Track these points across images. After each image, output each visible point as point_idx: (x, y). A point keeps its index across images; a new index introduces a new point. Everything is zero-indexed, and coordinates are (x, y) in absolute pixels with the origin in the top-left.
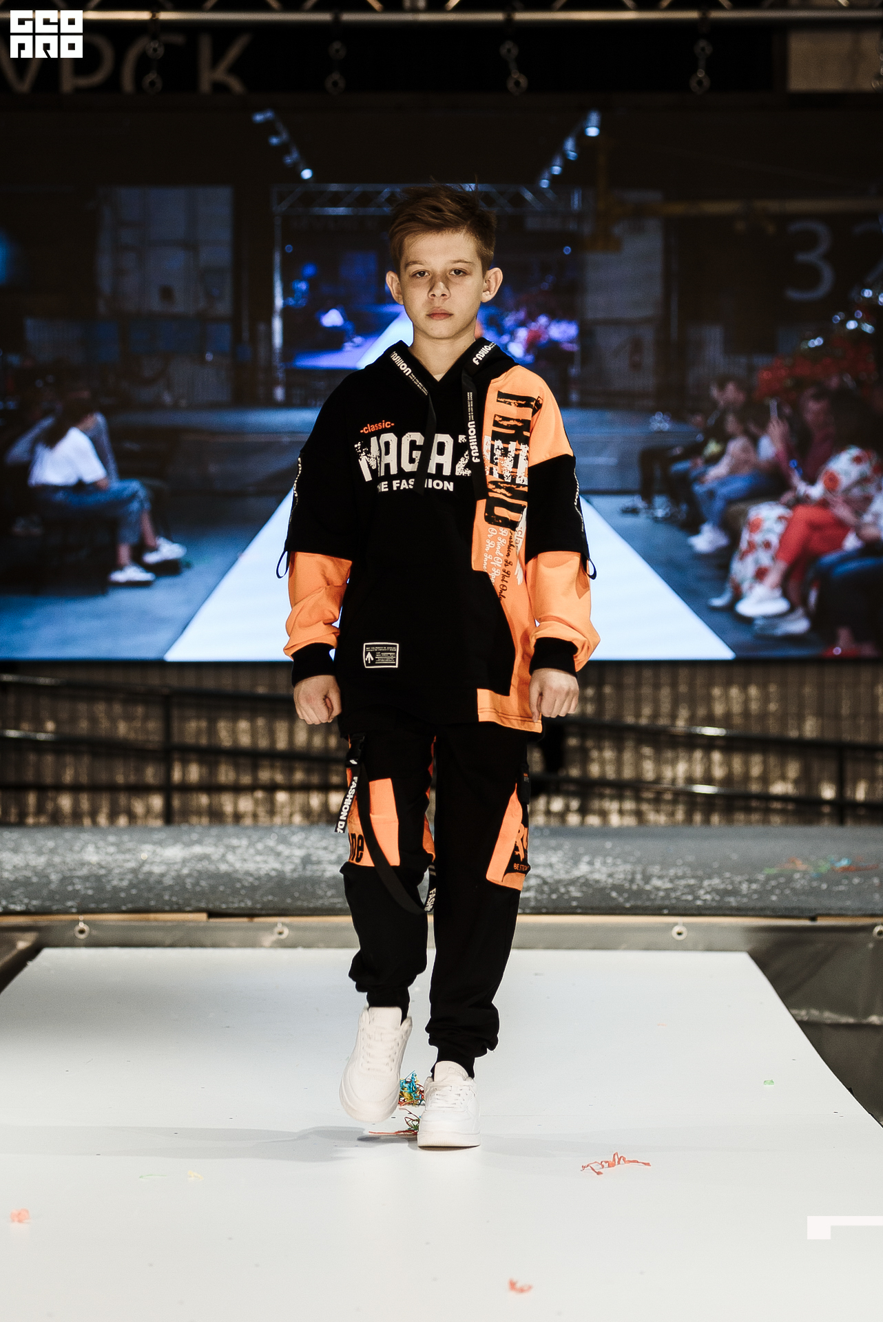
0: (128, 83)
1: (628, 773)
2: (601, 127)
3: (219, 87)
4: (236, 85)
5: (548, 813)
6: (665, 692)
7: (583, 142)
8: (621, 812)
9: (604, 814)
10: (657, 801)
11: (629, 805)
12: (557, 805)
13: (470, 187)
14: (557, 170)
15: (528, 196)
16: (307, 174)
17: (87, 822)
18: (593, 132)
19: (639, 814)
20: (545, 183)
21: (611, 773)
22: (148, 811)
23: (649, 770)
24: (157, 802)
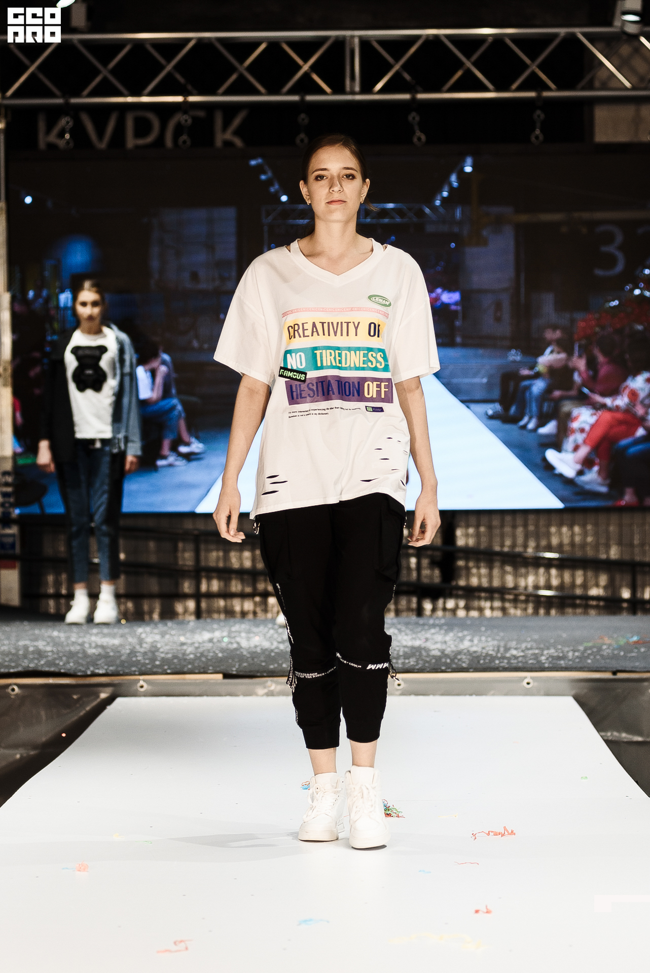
0: (169, 142)
1: (496, 583)
2: (473, 166)
3: (228, 144)
4: (238, 142)
5: (445, 609)
6: (520, 531)
7: (462, 175)
8: (492, 608)
9: (481, 610)
10: (515, 601)
11: (497, 604)
12: (451, 604)
13: (391, 206)
14: (445, 194)
15: (427, 210)
16: (284, 198)
17: (147, 617)
18: (468, 169)
19: (503, 609)
20: (438, 203)
21: (485, 583)
22: (186, 611)
23: (510, 581)
24: (191, 604)
